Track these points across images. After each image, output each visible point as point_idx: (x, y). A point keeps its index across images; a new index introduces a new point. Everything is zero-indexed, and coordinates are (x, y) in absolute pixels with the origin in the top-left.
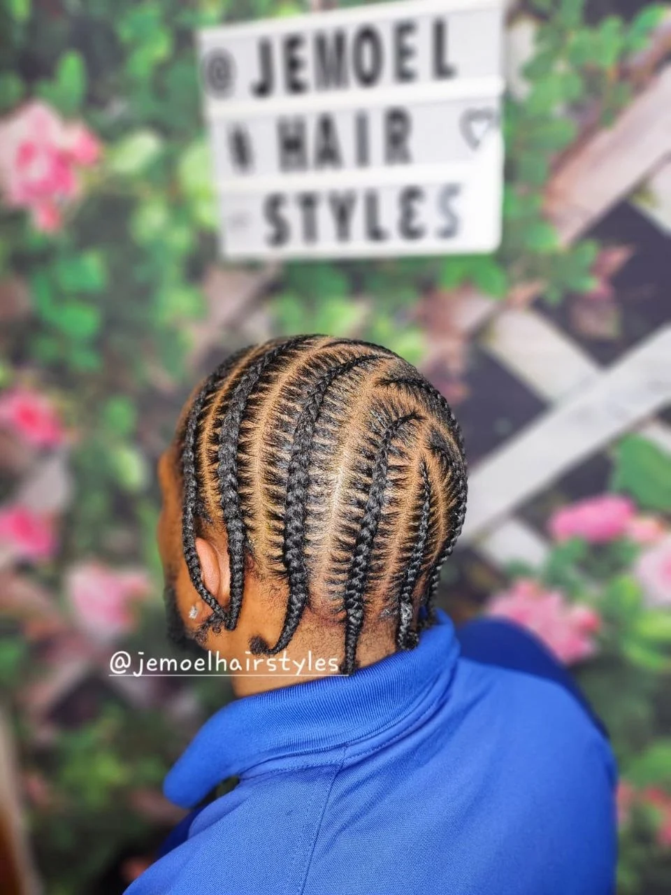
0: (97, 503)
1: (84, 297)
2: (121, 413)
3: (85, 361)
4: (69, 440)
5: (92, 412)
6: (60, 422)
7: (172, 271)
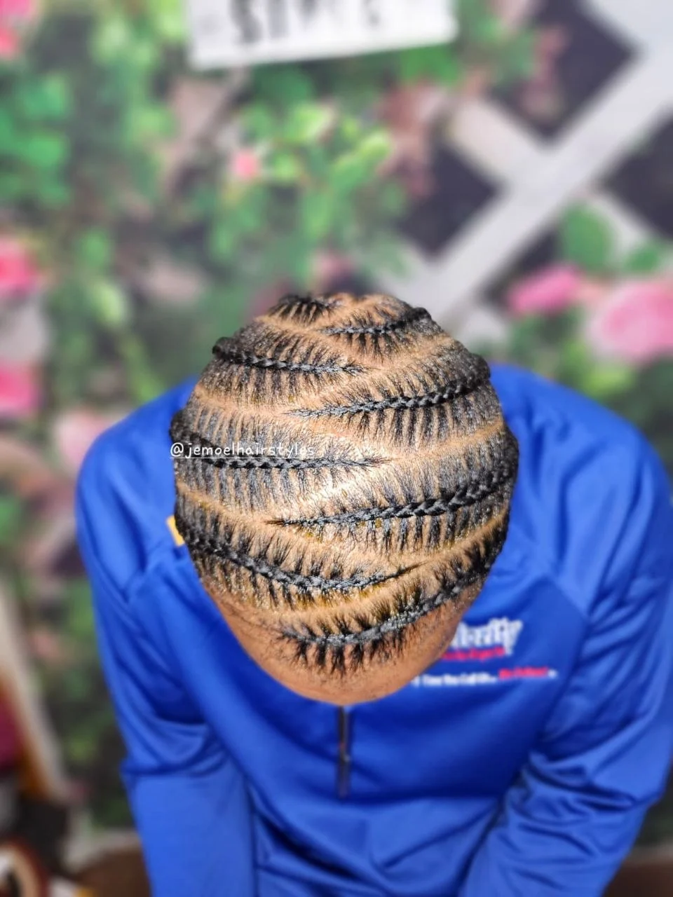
0: (79, 346)
1: (50, 125)
2: (97, 247)
3: (54, 194)
4: (43, 283)
5: (66, 249)
6: (32, 264)
7: (136, 89)
